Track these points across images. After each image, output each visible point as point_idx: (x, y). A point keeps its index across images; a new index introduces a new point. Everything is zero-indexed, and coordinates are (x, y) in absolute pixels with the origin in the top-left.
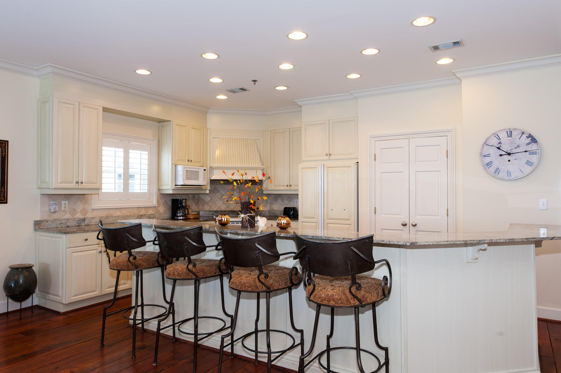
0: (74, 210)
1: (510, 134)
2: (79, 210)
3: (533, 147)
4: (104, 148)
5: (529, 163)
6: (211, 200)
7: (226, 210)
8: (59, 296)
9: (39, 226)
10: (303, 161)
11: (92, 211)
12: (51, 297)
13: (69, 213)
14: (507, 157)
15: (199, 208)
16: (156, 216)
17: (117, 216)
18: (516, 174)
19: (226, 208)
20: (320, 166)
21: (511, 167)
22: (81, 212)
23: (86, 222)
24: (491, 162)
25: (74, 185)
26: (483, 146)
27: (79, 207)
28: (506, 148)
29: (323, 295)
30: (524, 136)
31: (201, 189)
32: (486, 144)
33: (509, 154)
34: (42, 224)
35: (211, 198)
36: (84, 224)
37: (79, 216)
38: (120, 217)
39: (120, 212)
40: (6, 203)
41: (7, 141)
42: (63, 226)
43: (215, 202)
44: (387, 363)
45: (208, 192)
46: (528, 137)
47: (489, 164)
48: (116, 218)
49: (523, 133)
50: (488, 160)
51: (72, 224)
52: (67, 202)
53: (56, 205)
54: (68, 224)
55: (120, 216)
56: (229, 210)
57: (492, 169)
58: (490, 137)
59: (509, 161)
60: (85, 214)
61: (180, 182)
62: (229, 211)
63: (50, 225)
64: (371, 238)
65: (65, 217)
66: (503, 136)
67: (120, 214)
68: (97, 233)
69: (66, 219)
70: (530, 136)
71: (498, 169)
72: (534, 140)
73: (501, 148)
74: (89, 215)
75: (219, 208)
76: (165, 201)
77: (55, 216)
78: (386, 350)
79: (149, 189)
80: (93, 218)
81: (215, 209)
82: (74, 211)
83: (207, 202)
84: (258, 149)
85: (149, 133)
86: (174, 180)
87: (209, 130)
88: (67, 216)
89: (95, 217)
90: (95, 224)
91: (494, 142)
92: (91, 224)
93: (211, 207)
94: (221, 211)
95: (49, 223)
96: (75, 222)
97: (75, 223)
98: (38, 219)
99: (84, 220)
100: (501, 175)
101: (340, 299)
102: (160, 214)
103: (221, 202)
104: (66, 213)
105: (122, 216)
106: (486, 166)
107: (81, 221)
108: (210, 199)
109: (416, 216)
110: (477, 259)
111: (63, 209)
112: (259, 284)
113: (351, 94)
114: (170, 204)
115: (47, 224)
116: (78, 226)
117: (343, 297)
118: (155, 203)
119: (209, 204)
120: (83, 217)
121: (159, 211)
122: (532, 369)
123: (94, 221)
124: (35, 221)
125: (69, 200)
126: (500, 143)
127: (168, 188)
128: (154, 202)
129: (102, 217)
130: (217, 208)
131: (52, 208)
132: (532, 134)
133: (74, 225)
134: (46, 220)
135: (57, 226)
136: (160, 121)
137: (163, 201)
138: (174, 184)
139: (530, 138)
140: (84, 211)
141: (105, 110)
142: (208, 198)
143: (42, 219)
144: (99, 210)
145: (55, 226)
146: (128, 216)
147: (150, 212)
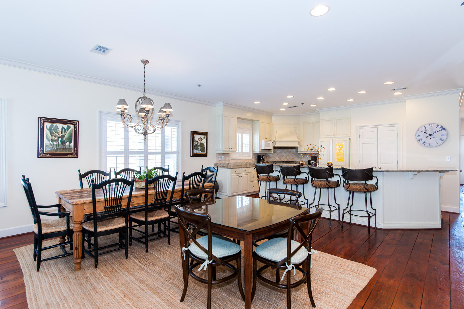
1: (431, 126)
2: (227, 160)
3: (444, 132)
5: (441, 139)
7: (279, 161)
8: (227, 193)
10: (321, 138)
11: (231, 160)
12: (223, 193)
14: (430, 137)
15: (267, 160)
16: (252, 163)
18: (434, 144)
20: (330, 140)
21: (431, 141)
24: (421, 139)
25: (229, 150)
26: (417, 131)
27: (227, 158)
28: (429, 132)
29: (353, 188)
30: (439, 127)
31: (270, 151)
32: (418, 130)
33: (431, 135)
34: (217, 165)
37: (227, 162)
41: (207, 133)
44: (375, 215)
45: (272, 152)
46: (440, 127)
47: (420, 140)
49: (438, 125)
50: (419, 138)
52: (224, 156)
54: (224, 165)
57: (422, 142)
58: (420, 127)
59: (431, 138)
61: (263, 148)
62: (281, 161)
64: (372, 168)
65: (223, 162)
66: (428, 127)
67: (240, 162)
68: (254, 168)
70: (442, 127)
71: (424, 142)
72: (443, 129)
73: (426, 132)
74: (230, 162)
75: (276, 160)
76: (255, 156)
77: (220, 162)
78: (375, 210)
79: (250, 151)
81: (274, 160)
82: (226, 160)
84: (296, 132)
85: (249, 126)
86: (260, 147)
87: (273, 124)
88: (224, 162)
90: (232, 165)
91: (423, 130)
93: (272, 159)
95: (219, 165)
99: (229, 164)
100: (426, 145)
101: (360, 189)
103: (277, 157)
106: (418, 141)
108: (273, 155)
109: (381, 164)
110: (413, 178)
111: (222, 159)
112: (326, 185)
113: (347, 106)
114: (257, 157)
116: (227, 166)
117: (361, 189)
119: (272, 158)
120: (228, 163)
121: (253, 161)
122: (437, 222)
126: (426, 130)
127: (258, 151)
128: (251, 156)
131: (220, 159)
132: (443, 126)
135: (221, 166)
136: (253, 121)
137: (254, 156)
138: (260, 149)
139: (442, 128)
140: (229, 160)
141: (238, 118)
142: (271, 155)
143: (217, 163)
144: (233, 160)
146: (242, 163)
147: (250, 161)
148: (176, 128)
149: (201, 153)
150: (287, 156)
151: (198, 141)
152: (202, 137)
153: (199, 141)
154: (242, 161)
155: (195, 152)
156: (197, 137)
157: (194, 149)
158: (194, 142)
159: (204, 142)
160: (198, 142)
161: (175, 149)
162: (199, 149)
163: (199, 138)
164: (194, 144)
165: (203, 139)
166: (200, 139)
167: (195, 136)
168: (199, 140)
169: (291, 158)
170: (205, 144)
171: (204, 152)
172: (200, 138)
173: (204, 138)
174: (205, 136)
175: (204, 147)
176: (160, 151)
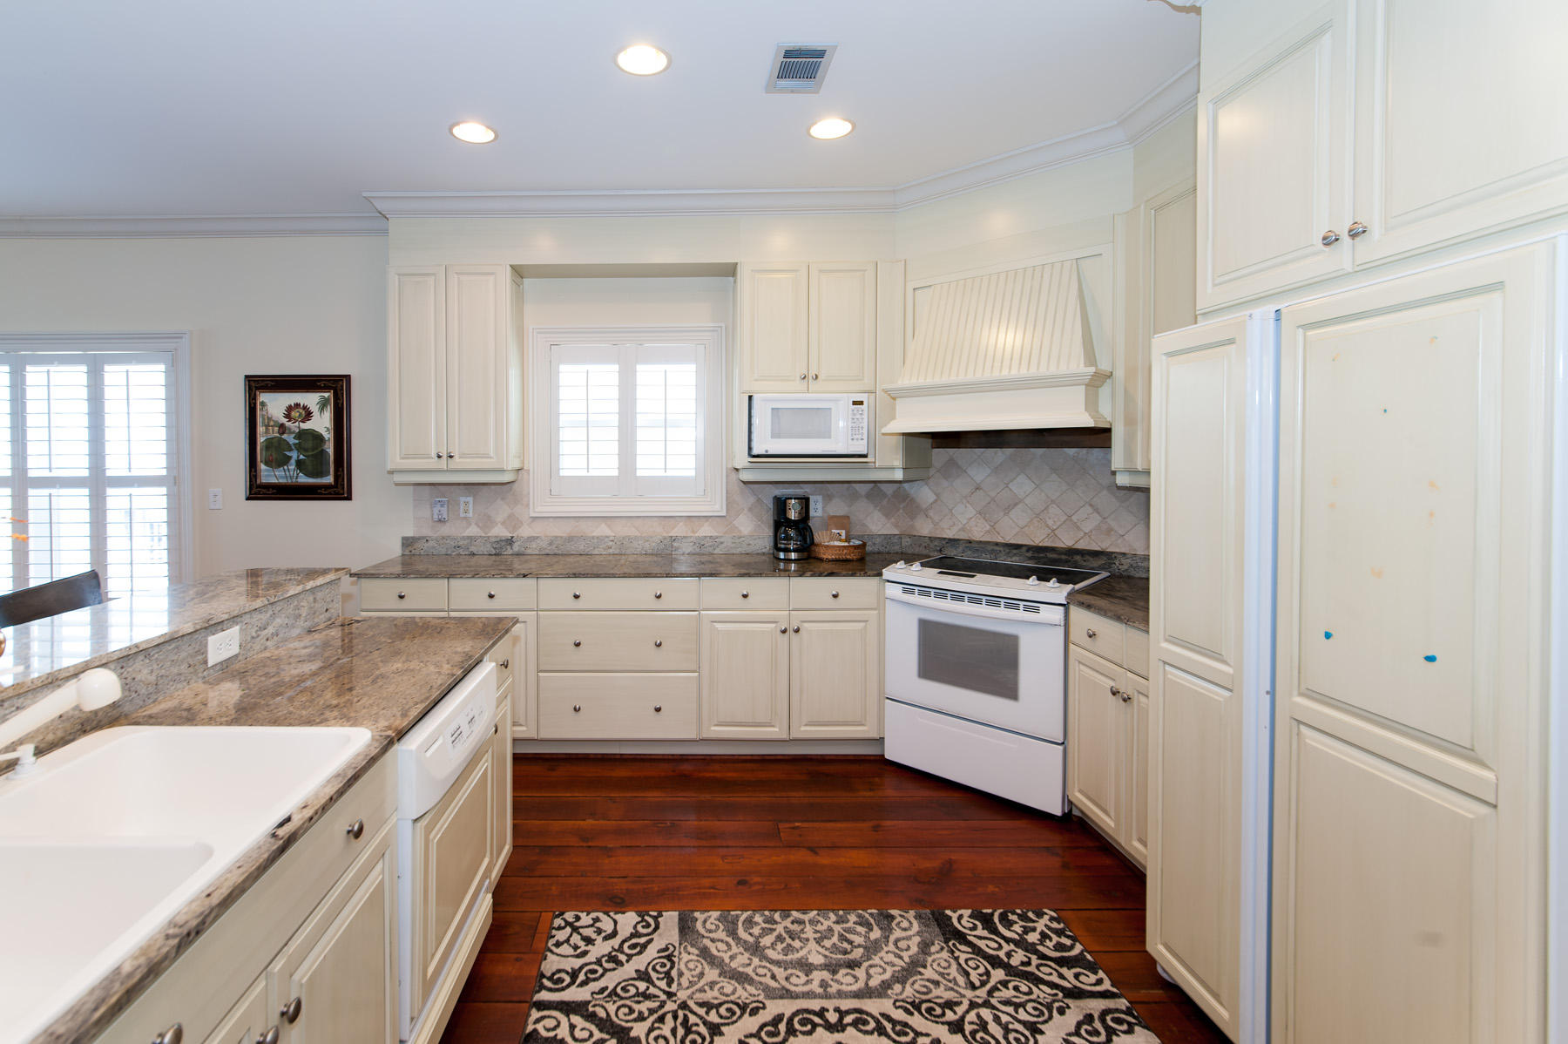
0: (489, 517)
2: (500, 519)
4: (563, 368)
6: (936, 501)
9: (410, 548)
11: (532, 522)
13: (476, 524)
16: (722, 543)
17: (598, 537)
19: (988, 532)
22: (503, 523)
23: (516, 548)
27: (501, 511)
34: (417, 545)
35: (937, 495)
36: (510, 552)
37: (500, 531)
38: (606, 540)
39: (609, 526)
40: (349, 498)
41: (348, 377)
42: (462, 553)
43: (951, 510)
48: (596, 541)
51: (482, 549)
52: (470, 499)
53: (442, 506)
54: (473, 549)
55: (607, 537)
56: (1000, 540)
60: (515, 528)
62: (997, 544)
63: (434, 547)
65: (466, 534)
67: (606, 533)
69: (468, 537)
74: (525, 531)
75: (963, 529)
76: (758, 501)
77: (445, 530)
80: (532, 539)
81: (950, 534)
82: (487, 521)
83: (924, 506)
85: (695, 313)
88: (473, 531)
89: (538, 537)
90: (537, 553)
92: (529, 551)
94: (970, 542)
95: (431, 543)
96: (489, 546)
97: (488, 548)
98: (410, 534)
99: (510, 541)
102: (740, 538)
103: (972, 513)
104: (470, 524)
105: (611, 538)
107: (503, 544)
108: (935, 497)
111: (462, 515)
114: (768, 511)
115: (426, 545)
116: (495, 555)
118: (717, 507)
119: (931, 513)
120: (509, 535)
121: (734, 528)
123: (534, 546)
124: (403, 538)
125: (474, 496)
128: (717, 501)
129: (556, 537)
130: (955, 529)
131: (439, 513)
133: (486, 553)
134: (424, 538)
135: (449, 553)
137: (752, 501)
140: (513, 521)
142: (927, 496)
143: (417, 535)
144: (551, 520)
145: (443, 551)
146: (631, 539)
147: (706, 530)
148: (162, 367)
149: (304, 479)
150: (1054, 510)
151: (284, 421)
152: (311, 399)
153: (288, 424)
154: (622, 530)
155: (268, 475)
156: (275, 405)
157: (261, 462)
158: (260, 429)
159: (322, 423)
160: (282, 426)
161: (156, 463)
162: (293, 461)
163: (290, 409)
164: (261, 439)
165: (314, 408)
166: (294, 414)
167: (263, 397)
168: (288, 416)
169: (1087, 527)
170: (328, 436)
171: (328, 474)
172: (297, 405)
173: (323, 405)
174: (326, 395)
175: (323, 453)
176: (86, 473)
